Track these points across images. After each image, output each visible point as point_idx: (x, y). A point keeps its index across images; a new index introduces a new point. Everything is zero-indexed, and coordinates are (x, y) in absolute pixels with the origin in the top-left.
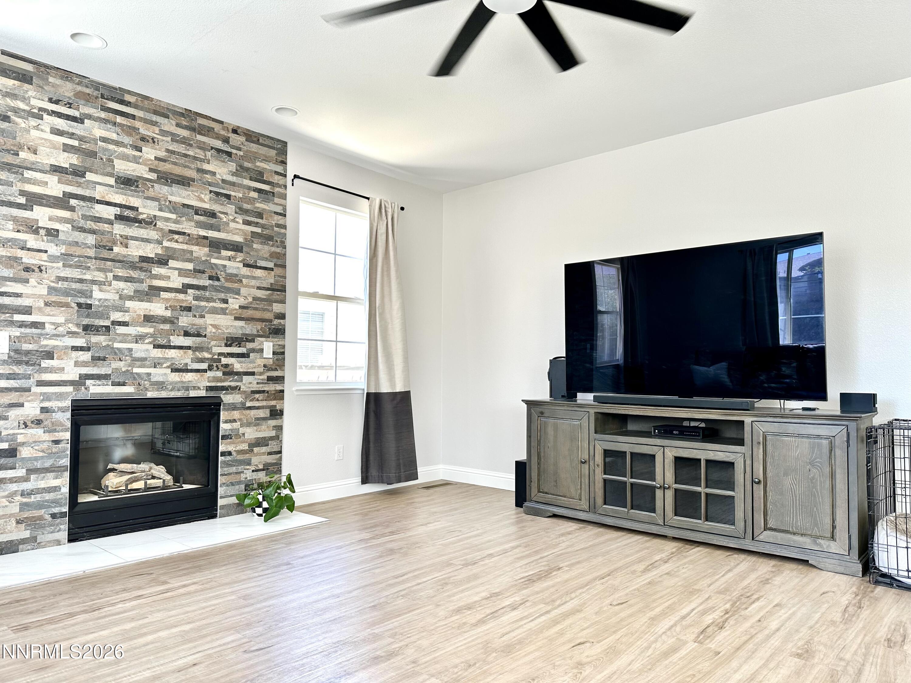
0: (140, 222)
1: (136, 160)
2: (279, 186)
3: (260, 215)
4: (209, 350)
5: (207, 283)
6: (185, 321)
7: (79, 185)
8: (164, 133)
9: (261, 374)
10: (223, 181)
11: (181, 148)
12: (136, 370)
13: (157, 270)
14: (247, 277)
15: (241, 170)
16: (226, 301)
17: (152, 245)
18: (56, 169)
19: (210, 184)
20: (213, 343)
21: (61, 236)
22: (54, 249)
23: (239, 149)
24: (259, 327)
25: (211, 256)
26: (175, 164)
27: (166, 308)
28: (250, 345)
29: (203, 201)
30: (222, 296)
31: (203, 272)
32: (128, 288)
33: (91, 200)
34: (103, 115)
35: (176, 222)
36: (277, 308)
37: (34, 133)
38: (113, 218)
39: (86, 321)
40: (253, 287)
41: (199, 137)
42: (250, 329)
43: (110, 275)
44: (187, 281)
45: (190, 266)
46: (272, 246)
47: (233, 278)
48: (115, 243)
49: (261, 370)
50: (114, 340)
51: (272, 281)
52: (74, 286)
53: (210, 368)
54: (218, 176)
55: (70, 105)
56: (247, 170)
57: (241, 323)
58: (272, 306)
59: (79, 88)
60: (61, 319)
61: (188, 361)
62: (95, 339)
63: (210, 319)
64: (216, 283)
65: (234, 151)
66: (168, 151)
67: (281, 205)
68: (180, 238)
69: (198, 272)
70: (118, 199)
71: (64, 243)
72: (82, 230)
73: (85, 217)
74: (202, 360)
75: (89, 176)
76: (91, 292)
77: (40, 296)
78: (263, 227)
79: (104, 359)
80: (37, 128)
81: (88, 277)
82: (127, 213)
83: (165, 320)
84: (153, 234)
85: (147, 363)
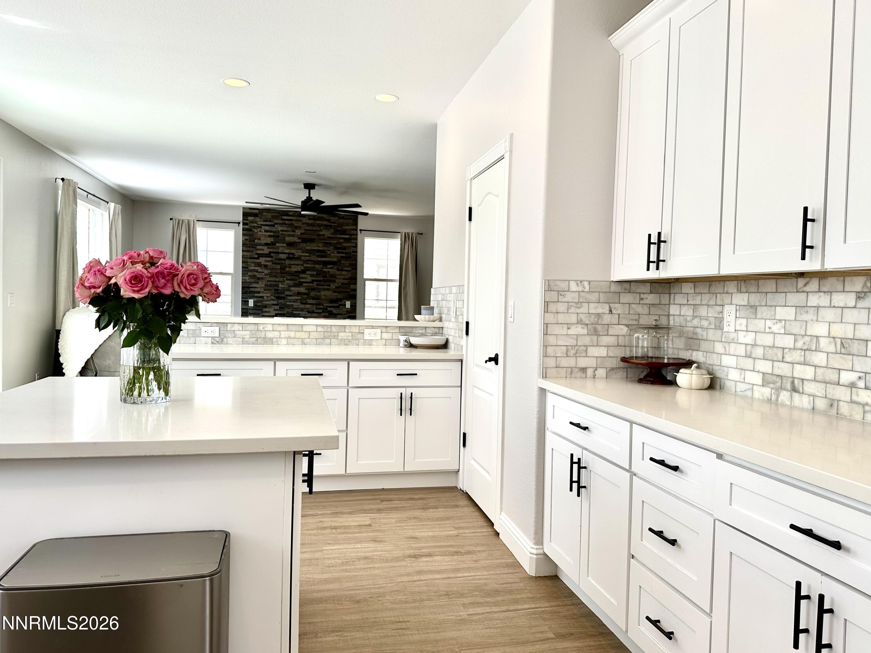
0: (295, 258)
1: (293, 236)
2: (353, 235)
3: (344, 248)
4: (322, 305)
5: (322, 279)
6: (312, 294)
7: (274, 248)
8: (303, 223)
9: (345, 314)
10: (328, 237)
11: (310, 228)
12: (294, 312)
13: (301, 276)
14: (339, 275)
15: (336, 232)
16: (329, 286)
17: (300, 266)
18: (266, 244)
19: (322, 240)
20: (324, 302)
21: (269, 267)
22: (266, 272)
23: (335, 223)
24: (344, 295)
25: (323, 268)
26: (308, 234)
27: (306, 289)
28: (340, 303)
29: (319, 247)
30: (328, 283)
31: (320, 274)
32: (291, 283)
33: (278, 253)
34: (281, 222)
35: (309, 256)
36: (352, 287)
37: (259, 233)
38: (285, 258)
39: (277, 295)
40: (341, 279)
41: (318, 222)
42: (339, 296)
43: (285, 279)
44: (313, 278)
45: (315, 273)
46: (351, 261)
47: (333, 276)
48: (286, 267)
49: (345, 313)
50: (287, 302)
51: (350, 276)
52: (273, 283)
53: (323, 312)
54: (326, 236)
55: (270, 221)
56: (339, 231)
57: (336, 294)
58: (350, 286)
59: (273, 214)
60: (269, 295)
61: (314, 309)
62: (280, 301)
63: (323, 293)
64: (325, 279)
65: (333, 224)
66: (305, 230)
67: (354, 243)
68: (311, 262)
69: (318, 275)
70: (287, 251)
71: (269, 269)
72: (275, 264)
73: (276, 259)
74: (320, 309)
75: (278, 245)
76: (279, 285)
77: (262, 287)
78: (346, 253)
79: (283, 308)
80: (260, 231)
81: (277, 280)
82: (290, 256)
83: (305, 294)
84: (301, 262)
85: (299, 310)
